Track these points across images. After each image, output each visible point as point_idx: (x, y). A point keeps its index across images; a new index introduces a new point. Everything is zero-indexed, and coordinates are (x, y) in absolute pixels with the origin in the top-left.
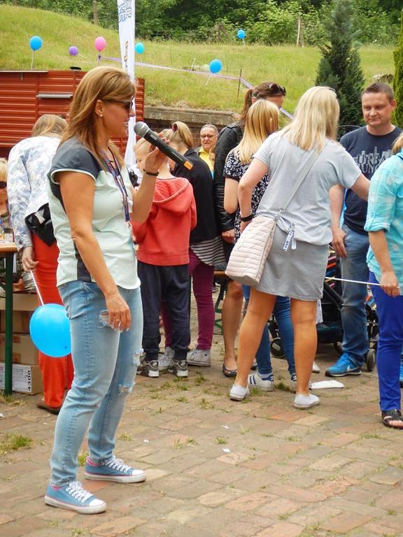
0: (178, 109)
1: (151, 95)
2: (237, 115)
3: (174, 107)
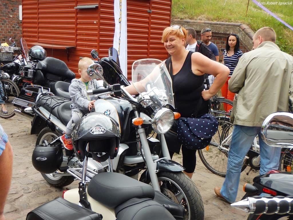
0: (198, 21)
1: (181, 11)
2: (244, 26)
3: (196, 20)
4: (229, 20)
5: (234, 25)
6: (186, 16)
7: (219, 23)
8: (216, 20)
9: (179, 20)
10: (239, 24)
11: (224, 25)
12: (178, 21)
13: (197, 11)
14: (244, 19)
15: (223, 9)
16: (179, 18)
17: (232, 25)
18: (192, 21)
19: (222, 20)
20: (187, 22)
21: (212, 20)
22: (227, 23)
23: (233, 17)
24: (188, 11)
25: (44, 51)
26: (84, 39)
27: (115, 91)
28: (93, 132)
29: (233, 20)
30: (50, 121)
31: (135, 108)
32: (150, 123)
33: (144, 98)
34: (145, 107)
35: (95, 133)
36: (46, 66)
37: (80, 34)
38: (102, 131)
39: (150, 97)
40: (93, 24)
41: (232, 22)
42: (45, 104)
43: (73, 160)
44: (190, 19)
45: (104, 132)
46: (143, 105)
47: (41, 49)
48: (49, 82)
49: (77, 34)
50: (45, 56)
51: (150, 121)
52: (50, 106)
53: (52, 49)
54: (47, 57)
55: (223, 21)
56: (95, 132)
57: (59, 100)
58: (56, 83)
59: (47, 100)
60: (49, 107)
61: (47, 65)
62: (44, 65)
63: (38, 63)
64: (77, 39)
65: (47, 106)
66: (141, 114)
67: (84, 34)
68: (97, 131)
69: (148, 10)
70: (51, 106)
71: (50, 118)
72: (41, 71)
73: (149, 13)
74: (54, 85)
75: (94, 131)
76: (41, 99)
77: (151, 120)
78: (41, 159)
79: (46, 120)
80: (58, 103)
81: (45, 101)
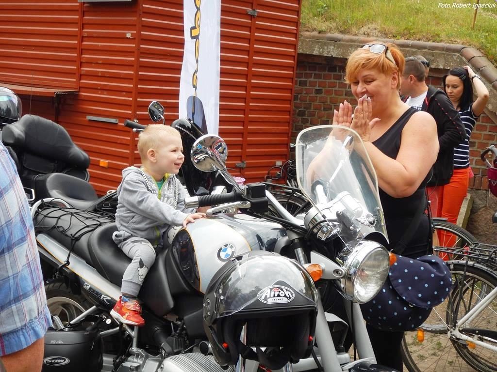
1: (319, 15)
2: (472, 52)
3: (356, 35)
4: (435, 37)
5: (448, 50)
6: (333, 25)
7: (410, 42)
8: (403, 35)
9: (315, 33)
10: (459, 46)
11: (424, 47)
12: (313, 37)
13: (358, 15)
14: (470, 35)
15: (418, 11)
16: (314, 30)
17: (442, 49)
18: (347, 37)
19: (418, 36)
20: (336, 40)
21: (394, 37)
22: (431, 44)
23: (444, 30)
24: (336, 13)
25: (15, 99)
26: (100, 74)
27: (254, 200)
28: (266, 299)
29: (443, 35)
30: (68, 268)
31: (296, 241)
32: (336, 276)
33: (324, 216)
34: (324, 239)
35: (270, 301)
36: (23, 135)
37: (90, 63)
38: (285, 296)
39: (338, 215)
40: (124, 39)
41: (441, 41)
42: (54, 227)
43: (127, 364)
44: (342, 32)
45: (290, 298)
46: (320, 234)
47: (8, 96)
48: (29, 174)
49: (81, 63)
50: (18, 112)
51: (336, 271)
52: (69, 233)
53: (30, 95)
54: (23, 115)
55: (419, 40)
56: (270, 297)
57: (87, 218)
58: (48, 177)
59: (59, 218)
60: (67, 236)
61: (26, 133)
62: (20, 135)
63: (4, 128)
64: (82, 73)
65: (62, 232)
66: (314, 255)
67: (101, 62)
68: (274, 296)
69: (249, 10)
70: (72, 232)
71: (68, 263)
72: (13, 149)
73: (251, 17)
74: (44, 182)
75: (268, 296)
76: (40, 217)
77: (340, 270)
78: (56, 361)
79: (60, 266)
80: (88, 226)
81: (53, 222)
